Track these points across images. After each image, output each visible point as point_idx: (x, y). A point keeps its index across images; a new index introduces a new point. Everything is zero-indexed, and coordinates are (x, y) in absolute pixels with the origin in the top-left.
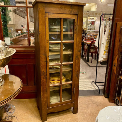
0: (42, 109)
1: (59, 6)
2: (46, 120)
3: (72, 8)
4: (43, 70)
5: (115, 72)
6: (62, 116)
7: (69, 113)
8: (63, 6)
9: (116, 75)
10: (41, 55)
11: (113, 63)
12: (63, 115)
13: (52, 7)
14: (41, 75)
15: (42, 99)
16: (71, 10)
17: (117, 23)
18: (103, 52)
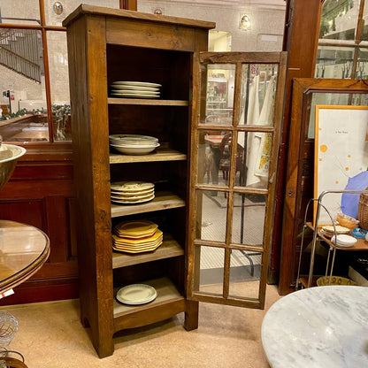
0: (100, 320)
1: (145, 27)
2: (111, 353)
3: (177, 35)
4: (100, 206)
5: (293, 211)
6: (155, 340)
7: (175, 331)
8: (155, 28)
9: (295, 220)
10: (94, 163)
11: (287, 186)
12: (159, 336)
13: (124, 29)
14: (96, 220)
15: (99, 291)
16: (175, 39)
17: (292, 81)
18: (259, 160)
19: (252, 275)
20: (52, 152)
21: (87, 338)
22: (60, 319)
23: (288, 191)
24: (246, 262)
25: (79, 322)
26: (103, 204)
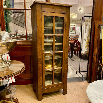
0: (39, 90)
1: (52, 7)
2: (41, 100)
3: (61, 9)
4: (39, 57)
5: (95, 61)
6: (54, 97)
7: (60, 94)
8: (55, 7)
9: (96, 63)
10: (38, 45)
11: (94, 53)
12: (55, 96)
13: (46, 7)
14: (38, 61)
15: (38, 81)
16: (61, 10)
18: (85, 46)
19: (83, 80)
20: (27, 43)
21: (35, 95)
22: (28, 90)
23: (94, 55)
24: (81, 76)
25: (33, 91)
26: (40, 57)
